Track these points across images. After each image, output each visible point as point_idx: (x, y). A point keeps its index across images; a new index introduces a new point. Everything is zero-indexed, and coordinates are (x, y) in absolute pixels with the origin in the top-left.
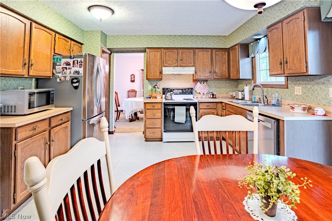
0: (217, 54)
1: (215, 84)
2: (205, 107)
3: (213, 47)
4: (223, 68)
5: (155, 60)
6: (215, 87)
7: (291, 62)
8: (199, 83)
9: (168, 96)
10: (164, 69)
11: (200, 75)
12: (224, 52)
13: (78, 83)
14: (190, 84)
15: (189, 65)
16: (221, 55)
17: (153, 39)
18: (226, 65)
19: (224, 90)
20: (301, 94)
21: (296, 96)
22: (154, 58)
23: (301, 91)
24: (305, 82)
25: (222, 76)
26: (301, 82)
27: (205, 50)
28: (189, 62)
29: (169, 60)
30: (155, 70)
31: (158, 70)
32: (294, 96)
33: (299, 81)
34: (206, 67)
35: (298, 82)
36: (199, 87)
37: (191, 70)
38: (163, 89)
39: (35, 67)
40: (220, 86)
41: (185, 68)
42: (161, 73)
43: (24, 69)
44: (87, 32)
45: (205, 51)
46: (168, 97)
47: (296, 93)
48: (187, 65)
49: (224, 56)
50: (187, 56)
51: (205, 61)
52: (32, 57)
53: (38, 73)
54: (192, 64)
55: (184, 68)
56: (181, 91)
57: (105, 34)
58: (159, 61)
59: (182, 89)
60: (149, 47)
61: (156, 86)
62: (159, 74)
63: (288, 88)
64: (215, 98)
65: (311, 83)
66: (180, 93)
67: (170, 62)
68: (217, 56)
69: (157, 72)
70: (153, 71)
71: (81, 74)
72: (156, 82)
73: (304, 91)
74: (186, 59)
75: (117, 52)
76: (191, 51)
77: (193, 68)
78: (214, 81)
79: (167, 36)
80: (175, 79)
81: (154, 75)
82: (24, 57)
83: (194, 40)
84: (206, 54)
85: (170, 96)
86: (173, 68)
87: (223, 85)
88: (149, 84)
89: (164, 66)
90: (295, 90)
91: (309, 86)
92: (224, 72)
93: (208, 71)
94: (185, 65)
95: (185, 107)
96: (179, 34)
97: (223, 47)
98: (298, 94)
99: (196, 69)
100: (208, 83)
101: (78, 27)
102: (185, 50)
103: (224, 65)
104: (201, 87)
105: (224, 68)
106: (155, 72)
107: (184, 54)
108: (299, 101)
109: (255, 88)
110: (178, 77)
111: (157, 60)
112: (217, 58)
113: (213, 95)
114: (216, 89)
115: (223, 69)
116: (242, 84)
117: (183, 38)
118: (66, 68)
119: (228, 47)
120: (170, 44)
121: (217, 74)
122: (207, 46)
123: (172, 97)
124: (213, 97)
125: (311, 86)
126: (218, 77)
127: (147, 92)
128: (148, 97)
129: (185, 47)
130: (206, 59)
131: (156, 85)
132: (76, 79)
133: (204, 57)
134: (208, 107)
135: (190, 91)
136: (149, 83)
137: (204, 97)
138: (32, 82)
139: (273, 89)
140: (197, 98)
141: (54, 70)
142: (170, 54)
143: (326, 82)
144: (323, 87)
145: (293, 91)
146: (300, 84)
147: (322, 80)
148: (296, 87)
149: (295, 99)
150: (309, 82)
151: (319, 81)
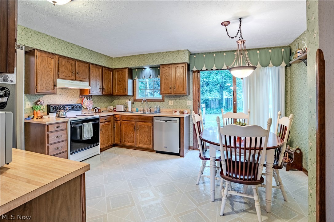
0: (106, 72)
1: (98, 99)
3: (104, 65)
5: (48, 68)
6: (98, 102)
7: (177, 88)
8: (85, 99)
9: (63, 114)
10: (58, 81)
12: (110, 72)
13: (7, 96)
14: (78, 100)
16: (108, 73)
17: (47, 40)
18: (110, 83)
20: (172, 104)
21: (170, 106)
22: (47, 66)
24: (175, 98)
25: (108, 93)
28: (84, 77)
29: (65, 71)
30: (47, 81)
31: (51, 82)
33: (171, 97)
36: (87, 103)
38: (49, 106)
41: (81, 82)
42: (55, 85)
45: (97, 67)
47: (169, 104)
49: (110, 75)
50: (83, 70)
56: (70, 108)
58: (53, 70)
59: (71, 106)
61: (38, 103)
62: (52, 87)
63: (164, 102)
65: (179, 98)
66: (70, 110)
67: (66, 74)
68: (105, 74)
69: (51, 84)
70: (45, 82)
72: (42, 96)
76: (86, 66)
80: (62, 94)
81: (46, 88)
83: (90, 55)
84: (98, 71)
86: (69, 81)
88: (27, 99)
89: (59, 78)
91: (177, 100)
92: (110, 88)
93: (99, 87)
94: (81, 79)
95: (91, 123)
96: (78, 45)
97: (110, 67)
98: (171, 104)
100: (92, 98)
102: (82, 63)
104: (89, 102)
106: (47, 84)
107: (80, 67)
108: (171, 108)
109: (134, 102)
110: (65, 91)
111: (50, 69)
112: (105, 76)
113: (98, 110)
114: (98, 104)
115: (109, 86)
116: (118, 99)
117: (81, 50)
119: (113, 67)
120: (67, 53)
121: (105, 91)
125: (179, 100)
129: (82, 60)
130: (98, 76)
131: (39, 101)
133: (96, 73)
134: (106, 121)
137: (90, 112)
139: (153, 102)
142: (66, 64)
143: (186, 99)
144: (184, 100)
145: (168, 103)
146: (172, 99)
147: (184, 97)
148: (169, 101)
149: (169, 107)
150: (177, 98)
151: (182, 98)
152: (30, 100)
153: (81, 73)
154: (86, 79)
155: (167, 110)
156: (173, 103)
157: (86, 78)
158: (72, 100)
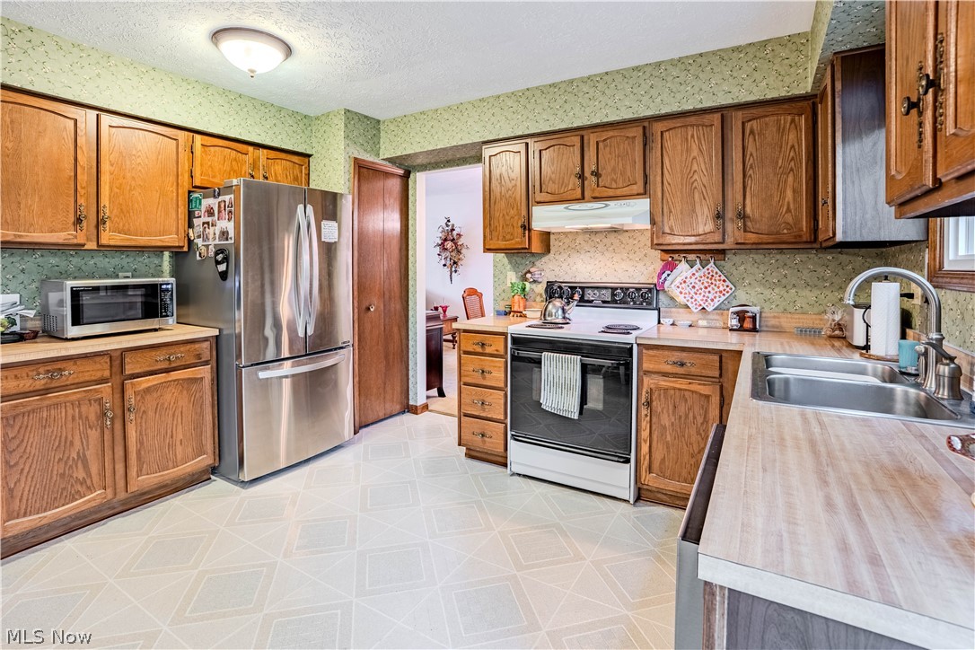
0: (752, 132)
1: (763, 268)
2: (668, 368)
4: (783, 192)
5: (508, 182)
6: (764, 282)
8: (683, 266)
9: (554, 311)
10: (537, 211)
11: (671, 229)
12: (789, 118)
13: (223, 263)
14: (651, 268)
15: (626, 191)
17: (497, 110)
19: (810, 295)
25: (778, 233)
27: (692, 120)
28: (624, 181)
29: (553, 176)
30: (507, 218)
31: (516, 218)
34: (697, 195)
36: (683, 281)
37: (633, 213)
38: (549, 285)
39: (121, 224)
40: (785, 276)
41: (612, 203)
42: (523, 227)
43: (79, 231)
44: (317, 118)
45: (692, 126)
46: (550, 315)
48: (619, 192)
49: (792, 136)
50: (619, 156)
51: (695, 167)
52: (105, 201)
53: (131, 239)
54: (639, 188)
55: (607, 205)
56: (607, 296)
57: (366, 117)
58: (519, 184)
59: (614, 289)
60: (486, 139)
61: (529, 276)
62: (521, 231)
64: (754, 330)
66: (604, 302)
67: (557, 186)
68: (751, 139)
69: (515, 224)
70: (501, 220)
71: (231, 238)
72: (531, 259)
74: (614, 170)
75: (424, 167)
76: (631, 135)
77: (643, 205)
78: (758, 257)
79: (542, 90)
80: (594, 249)
81: (504, 237)
82: (76, 201)
83: (643, 85)
84: (699, 138)
85: (560, 312)
86: (566, 208)
87: (805, 272)
88: (509, 266)
89: (538, 203)
92: (788, 210)
93: (706, 210)
94: (611, 193)
95: (576, 359)
97: (783, 94)
99: (651, 204)
100: (727, 265)
101: (280, 109)
102: (611, 134)
103: (791, 179)
104: (693, 280)
105: (789, 193)
106: (507, 225)
107: (608, 149)
110: (605, 240)
111: (513, 183)
112: (751, 148)
113: (741, 316)
114: (767, 292)
115: (783, 197)
117: (601, 86)
118: (208, 223)
120: (551, 118)
121: (749, 224)
122: (701, 102)
123: (567, 315)
124: (741, 326)
126: (752, 237)
127: (503, 294)
128: (502, 309)
129: (605, 120)
130: (700, 159)
131: (529, 272)
132: (222, 253)
133: (688, 150)
134: (680, 370)
135: (642, 297)
136: (510, 263)
137: (702, 323)
138: (162, 261)
140: (673, 324)
141: (191, 231)
142: (556, 154)
152: (515, 267)
153: (609, 170)
154: (635, 187)
157: (635, 183)
158: (631, 269)
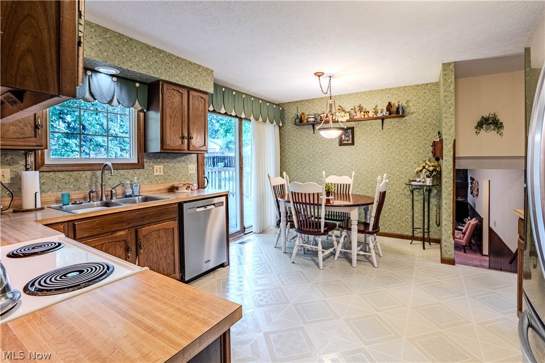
20: (162, 174)
21: (156, 178)
23: (162, 170)
24: (167, 160)
26: (162, 160)
32: (153, 178)
33: (159, 158)
35: (159, 160)
47: (155, 174)
63: (143, 168)
65: (173, 161)
73: (165, 170)
90: (155, 170)
91: (171, 165)
98: (159, 174)
108: (160, 182)
125: (173, 164)
143: (186, 160)
144: (183, 164)
145: (151, 172)
146: (160, 162)
147: (183, 158)
148: (156, 167)
149: (154, 181)
150: (170, 160)
151: (180, 159)
155: (152, 189)
156: (164, 170)
